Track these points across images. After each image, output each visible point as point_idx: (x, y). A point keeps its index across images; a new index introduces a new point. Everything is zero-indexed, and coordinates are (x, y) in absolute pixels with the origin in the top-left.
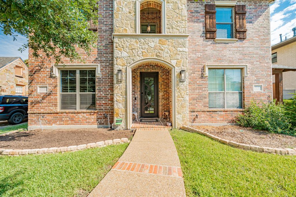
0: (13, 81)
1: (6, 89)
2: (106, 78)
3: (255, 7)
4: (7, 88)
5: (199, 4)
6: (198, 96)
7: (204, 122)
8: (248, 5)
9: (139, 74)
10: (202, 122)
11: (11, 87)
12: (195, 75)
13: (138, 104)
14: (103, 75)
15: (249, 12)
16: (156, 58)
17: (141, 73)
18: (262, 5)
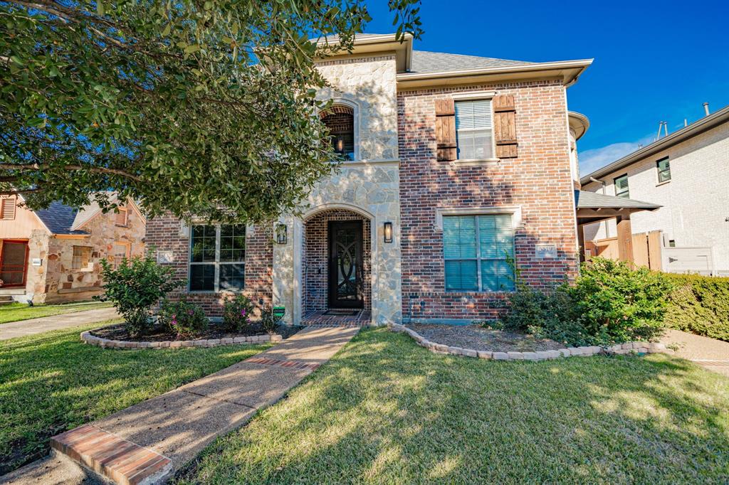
0: (111, 237)
1: (100, 252)
2: (263, 238)
3: (534, 96)
4: (101, 250)
5: (425, 101)
6: (425, 267)
7: (437, 317)
8: (519, 94)
9: (325, 225)
10: (433, 317)
11: (108, 248)
12: (417, 227)
13: (323, 282)
14: (257, 232)
15: (523, 106)
16: (344, 202)
17: (330, 223)
18: (548, 91)
